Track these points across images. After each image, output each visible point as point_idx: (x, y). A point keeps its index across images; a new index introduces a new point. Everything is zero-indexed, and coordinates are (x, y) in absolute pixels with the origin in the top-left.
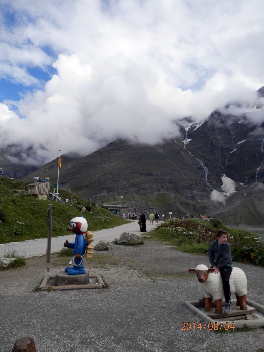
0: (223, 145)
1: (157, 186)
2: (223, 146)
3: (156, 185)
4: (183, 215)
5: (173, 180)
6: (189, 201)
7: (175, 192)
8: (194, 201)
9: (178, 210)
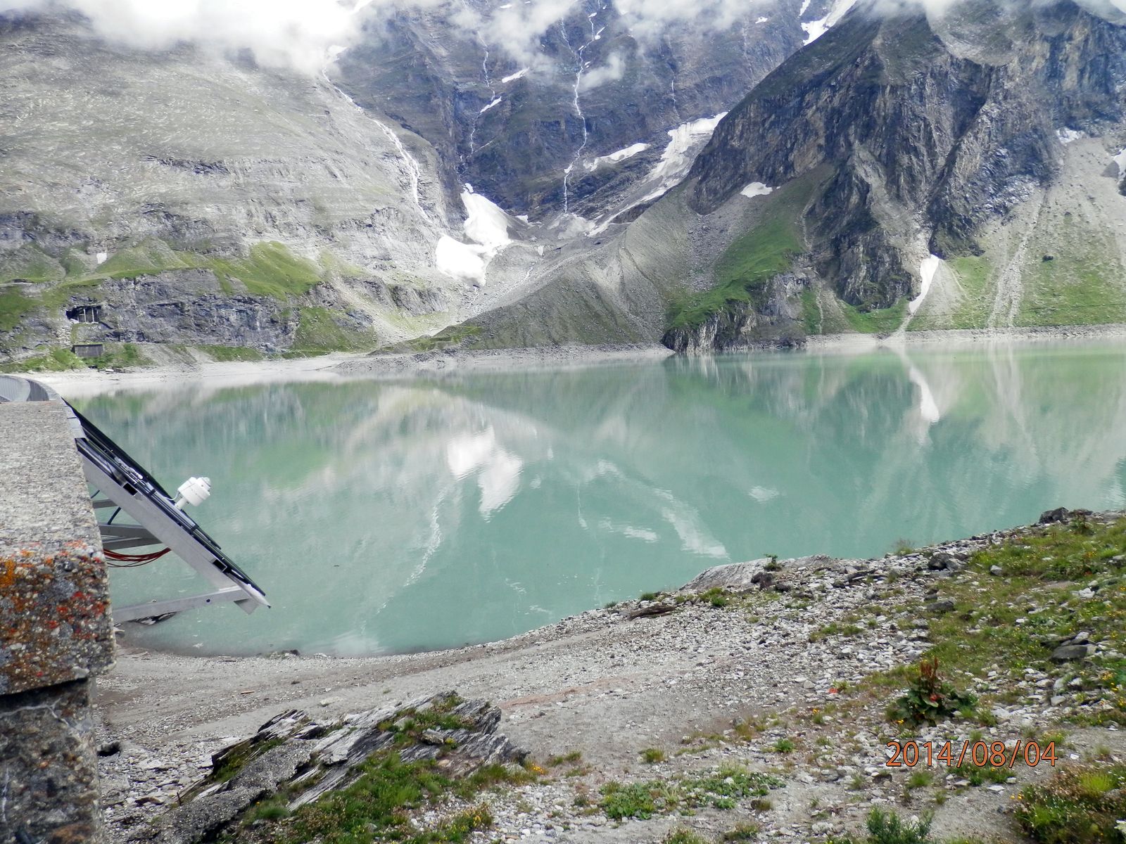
0: (456, 80)
1: (248, 215)
2: (457, 83)
3: (243, 211)
4: (364, 323)
5: (306, 195)
6: (372, 272)
7: (321, 238)
8: (391, 272)
9: (345, 305)
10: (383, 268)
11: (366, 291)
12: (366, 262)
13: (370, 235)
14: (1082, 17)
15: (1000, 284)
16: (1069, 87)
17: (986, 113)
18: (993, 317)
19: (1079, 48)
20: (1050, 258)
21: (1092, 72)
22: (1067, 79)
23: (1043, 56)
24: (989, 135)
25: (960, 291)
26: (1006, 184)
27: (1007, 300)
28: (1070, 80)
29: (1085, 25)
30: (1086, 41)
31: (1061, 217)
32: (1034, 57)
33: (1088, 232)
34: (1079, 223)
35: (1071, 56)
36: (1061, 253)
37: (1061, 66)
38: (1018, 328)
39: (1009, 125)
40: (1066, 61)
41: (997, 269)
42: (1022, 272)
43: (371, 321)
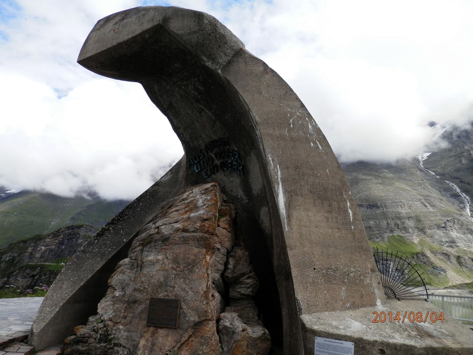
1: (387, 224)
3: (385, 222)
4: (442, 273)
5: (412, 215)
6: (446, 249)
7: (420, 233)
8: (456, 249)
9: (432, 263)
10: (451, 247)
11: (442, 257)
12: (443, 244)
13: (444, 231)
43: (445, 272)
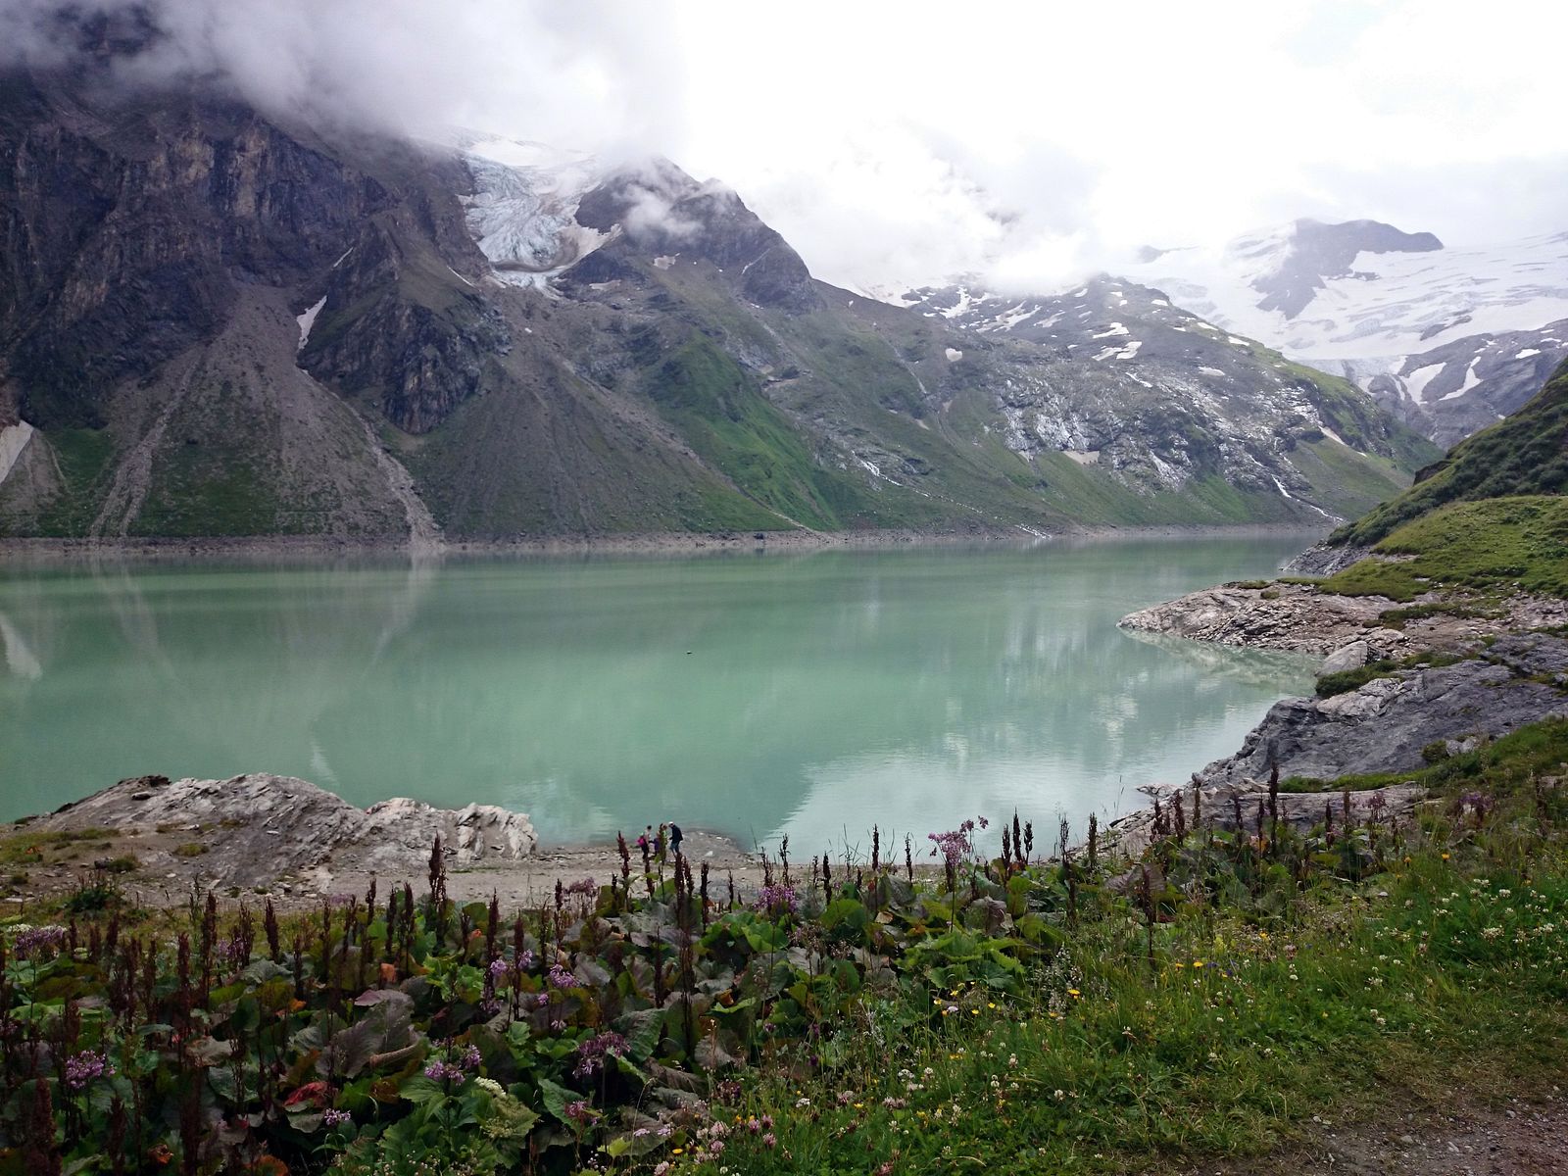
14: (257, 124)
15: (120, 474)
16: (244, 212)
17: (116, 223)
18: (100, 521)
19: (255, 165)
20: (194, 442)
21: (273, 201)
22: (241, 202)
23: (205, 163)
24: (121, 255)
25: (58, 479)
26: (146, 330)
27: (126, 497)
28: (245, 204)
29: (262, 136)
30: (264, 157)
31: (217, 388)
32: (193, 161)
33: (248, 411)
34: (240, 397)
35: (245, 173)
36: (209, 435)
37: (231, 183)
38: (133, 539)
39: (152, 247)
40: (238, 178)
41: (120, 452)
42: (155, 459)
